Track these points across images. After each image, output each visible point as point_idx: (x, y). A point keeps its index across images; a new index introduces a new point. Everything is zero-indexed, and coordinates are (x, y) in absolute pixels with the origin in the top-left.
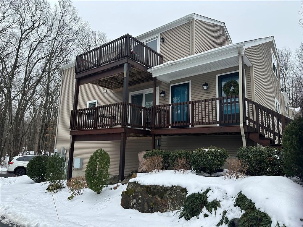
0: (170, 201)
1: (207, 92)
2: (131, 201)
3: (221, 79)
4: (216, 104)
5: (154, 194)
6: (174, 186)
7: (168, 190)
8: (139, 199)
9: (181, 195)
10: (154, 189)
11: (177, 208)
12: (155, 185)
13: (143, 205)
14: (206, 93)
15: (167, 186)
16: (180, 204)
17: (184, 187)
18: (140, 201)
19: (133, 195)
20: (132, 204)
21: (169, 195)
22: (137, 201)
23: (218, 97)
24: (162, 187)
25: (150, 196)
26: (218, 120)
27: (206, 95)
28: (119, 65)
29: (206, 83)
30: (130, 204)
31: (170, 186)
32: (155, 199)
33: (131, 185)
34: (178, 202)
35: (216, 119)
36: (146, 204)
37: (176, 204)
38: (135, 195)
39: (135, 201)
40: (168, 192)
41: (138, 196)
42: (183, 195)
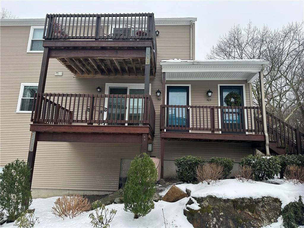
0: (263, 214)
1: (208, 98)
2: (211, 220)
3: (223, 89)
4: (218, 112)
5: (243, 209)
6: (264, 197)
7: (259, 202)
8: (220, 216)
9: (275, 205)
10: (242, 203)
11: (272, 220)
12: (242, 198)
13: (227, 223)
14: (208, 100)
15: (256, 198)
16: (275, 215)
17: (275, 197)
18: (221, 219)
19: (211, 213)
20: (213, 224)
21: (262, 207)
22: (218, 220)
23: (219, 105)
24: (251, 199)
25: (239, 211)
26: (220, 128)
27: (208, 102)
28: (136, 47)
29: (210, 90)
30: (210, 225)
31: (260, 197)
32: (244, 214)
33: (207, 201)
34: (272, 214)
35: (218, 126)
36: (230, 221)
37: (270, 217)
38: (214, 213)
39: (215, 219)
40: (260, 205)
41: (218, 213)
42: (277, 206)
